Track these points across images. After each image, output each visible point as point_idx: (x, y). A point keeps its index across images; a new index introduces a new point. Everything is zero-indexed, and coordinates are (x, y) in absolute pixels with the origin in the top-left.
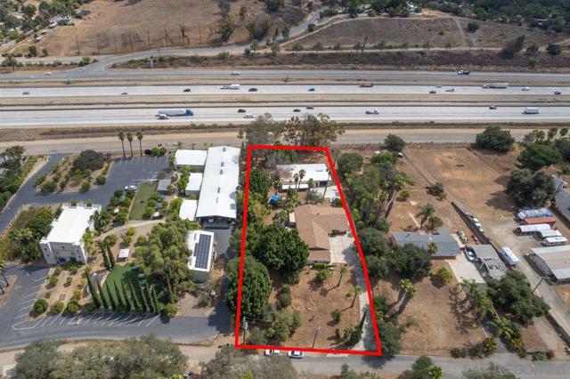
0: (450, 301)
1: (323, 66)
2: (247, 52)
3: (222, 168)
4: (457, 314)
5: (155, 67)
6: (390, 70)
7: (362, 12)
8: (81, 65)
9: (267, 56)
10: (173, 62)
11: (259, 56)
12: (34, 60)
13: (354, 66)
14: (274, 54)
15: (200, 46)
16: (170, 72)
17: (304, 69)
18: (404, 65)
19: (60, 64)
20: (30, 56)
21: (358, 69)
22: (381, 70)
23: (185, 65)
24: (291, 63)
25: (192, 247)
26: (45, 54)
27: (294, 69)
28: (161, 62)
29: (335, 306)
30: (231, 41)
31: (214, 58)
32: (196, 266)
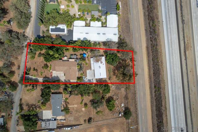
0: (36, 105)
3: (101, 34)
4: (32, 105)
25: (59, 26)
29: (39, 70)
32: (51, 28)
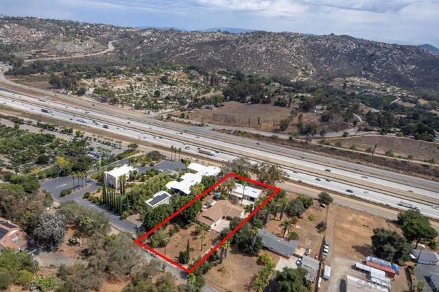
1: (336, 157)
2: (291, 138)
5: (233, 134)
6: (389, 170)
7: (392, 132)
8: (199, 125)
9: (302, 143)
10: (245, 134)
11: (296, 142)
12: (181, 120)
13: (360, 161)
14: (306, 143)
15: (266, 131)
16: (239, 138)
17: (321, 155)
18: (402, 170)
19: (190, 123)
20: (181, 117)
21: (362, 164)
22: (381, 169)
23: (250, 137)
24: (313, 150)
25: (155, 196)
26: (188, 118)
27: (314, 153)
28: (237, 133)
30: (286, 132)
31: (268, 137)
32: (149, 203)
